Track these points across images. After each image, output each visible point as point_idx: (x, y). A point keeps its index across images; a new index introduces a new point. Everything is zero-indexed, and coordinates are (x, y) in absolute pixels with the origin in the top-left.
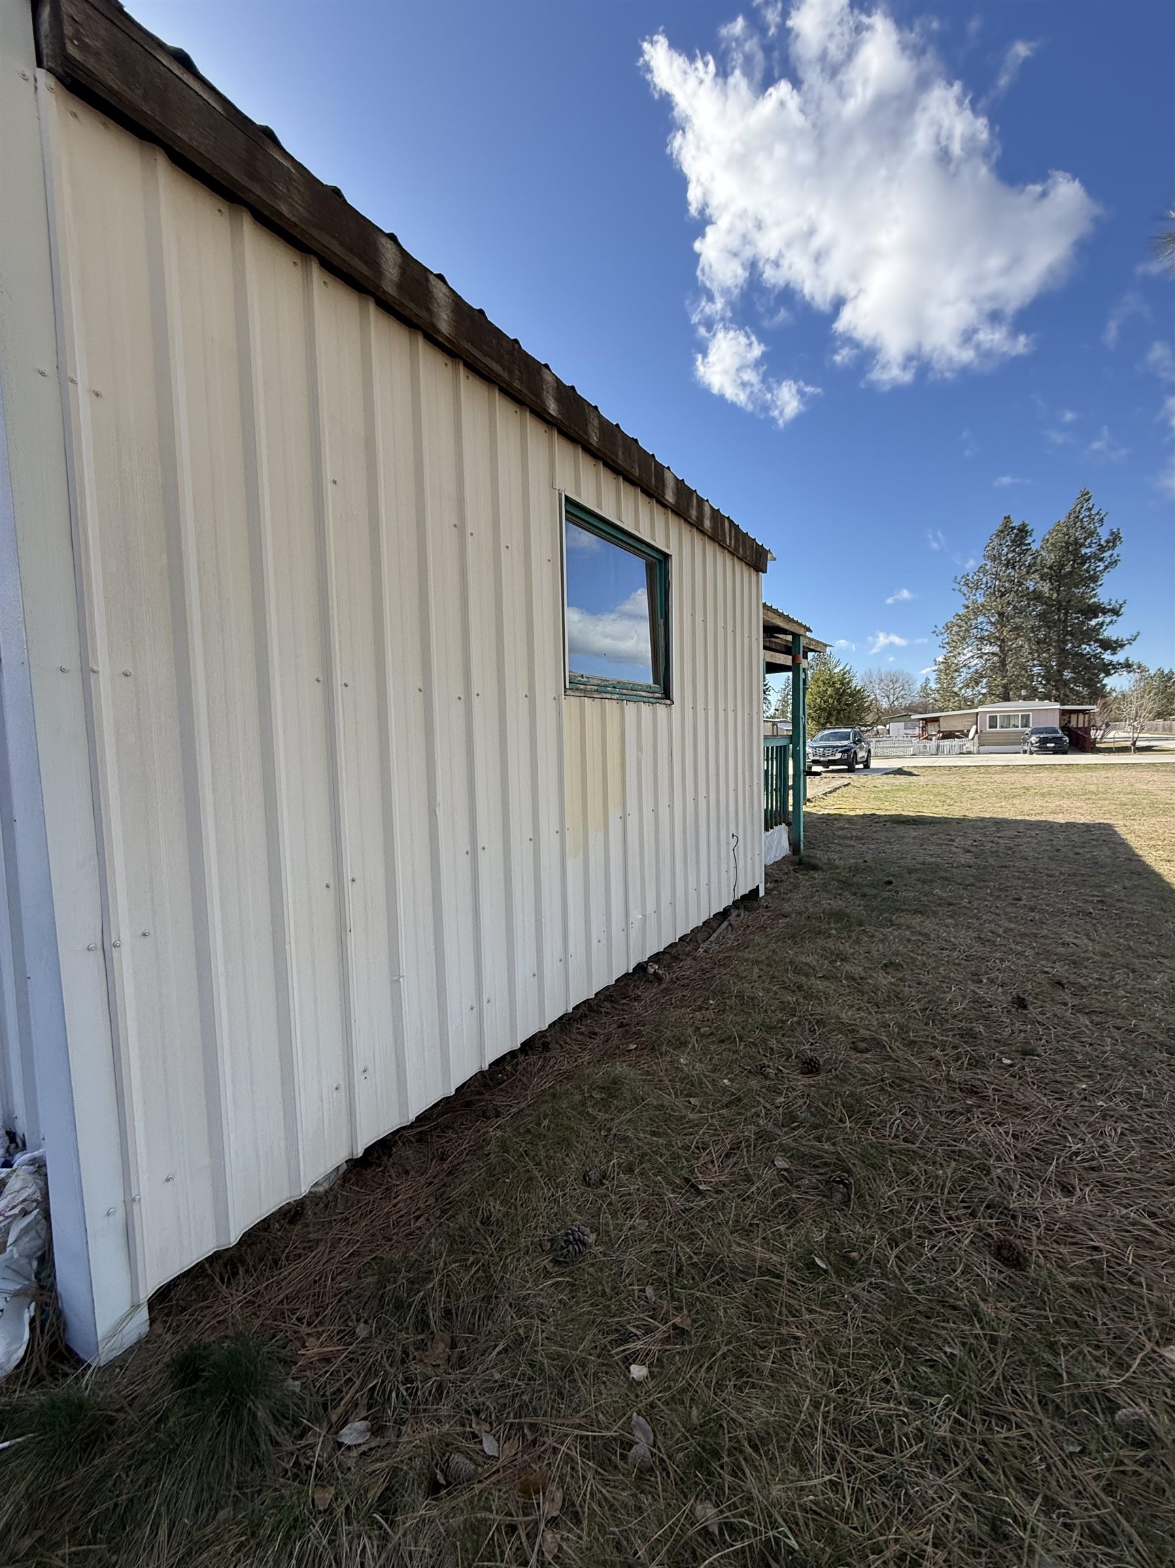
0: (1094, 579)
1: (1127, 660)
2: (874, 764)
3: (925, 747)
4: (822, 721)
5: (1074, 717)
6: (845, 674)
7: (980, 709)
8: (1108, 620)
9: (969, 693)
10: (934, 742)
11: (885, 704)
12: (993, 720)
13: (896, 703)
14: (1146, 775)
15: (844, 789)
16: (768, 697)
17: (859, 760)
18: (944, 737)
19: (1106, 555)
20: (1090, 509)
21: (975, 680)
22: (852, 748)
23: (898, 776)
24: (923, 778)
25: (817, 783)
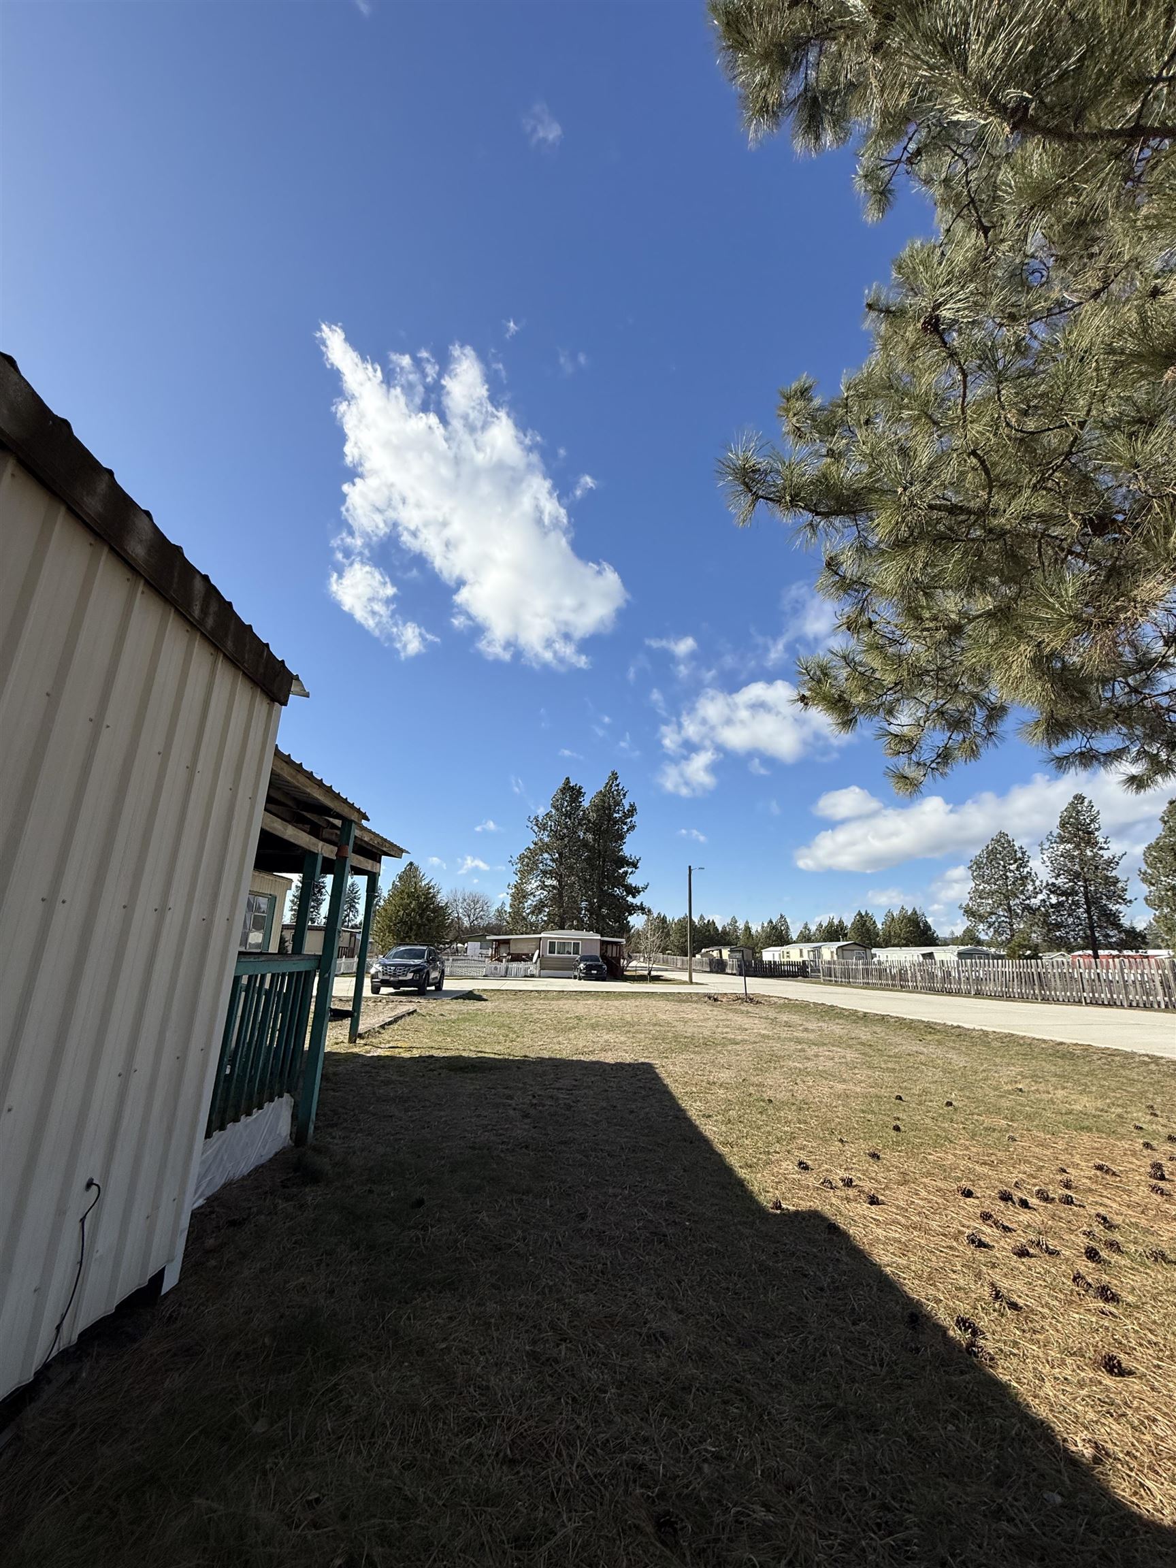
0: (622, 837)
1: (642, 904)
2: (448, 985)
3: (496, 968)
4: (404, 937)
5: (609, 947)
6: (431, 887)
7: (542, 935)
8: (630, 870)
9: (533, 919)
10: (504, 964)
11: (466, 922)
12: (553, 945)
13: (476, 922)
14: (662, 1004)
15: (408, 1019)
16: (357, 906)
17: (431, 981)
18: (513, 960)
19: (628, 820)
20: (618, 785)
21: (538, 909)
22: (425, 967)
23: (467, 1001)
24: (488, 1004)
25: (380, 1009)
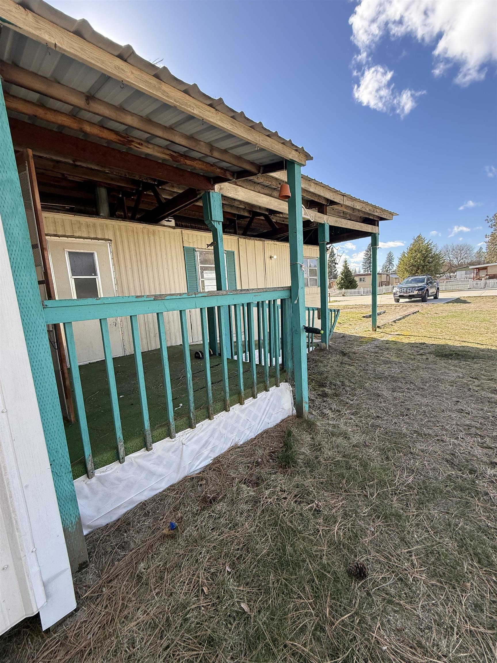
2: (441, 296)
3: (477, 284)
4: (413, 272)
6: (428, 245)
10: (483, 281)
11: (455, 261)
13: (462, 261)
15: (412, 316)
16: (393, 262)
17: (430, 294)
18: (489, 278)
22: (425, 287)
23: (455, 304)
24: (472, 305)
25: (397, 310)
